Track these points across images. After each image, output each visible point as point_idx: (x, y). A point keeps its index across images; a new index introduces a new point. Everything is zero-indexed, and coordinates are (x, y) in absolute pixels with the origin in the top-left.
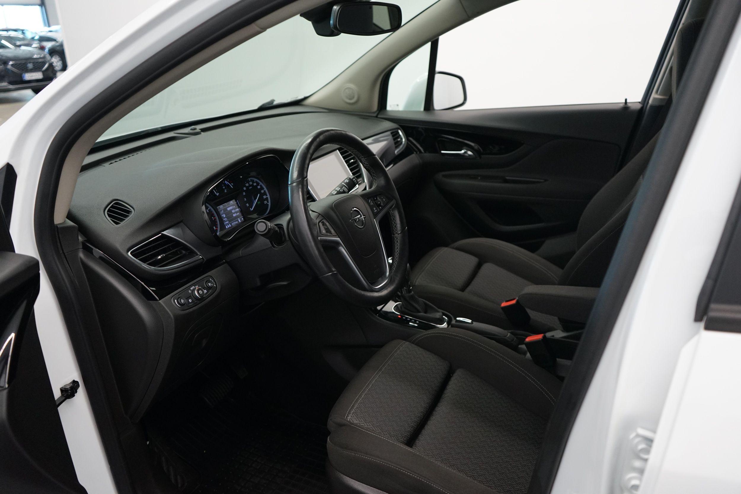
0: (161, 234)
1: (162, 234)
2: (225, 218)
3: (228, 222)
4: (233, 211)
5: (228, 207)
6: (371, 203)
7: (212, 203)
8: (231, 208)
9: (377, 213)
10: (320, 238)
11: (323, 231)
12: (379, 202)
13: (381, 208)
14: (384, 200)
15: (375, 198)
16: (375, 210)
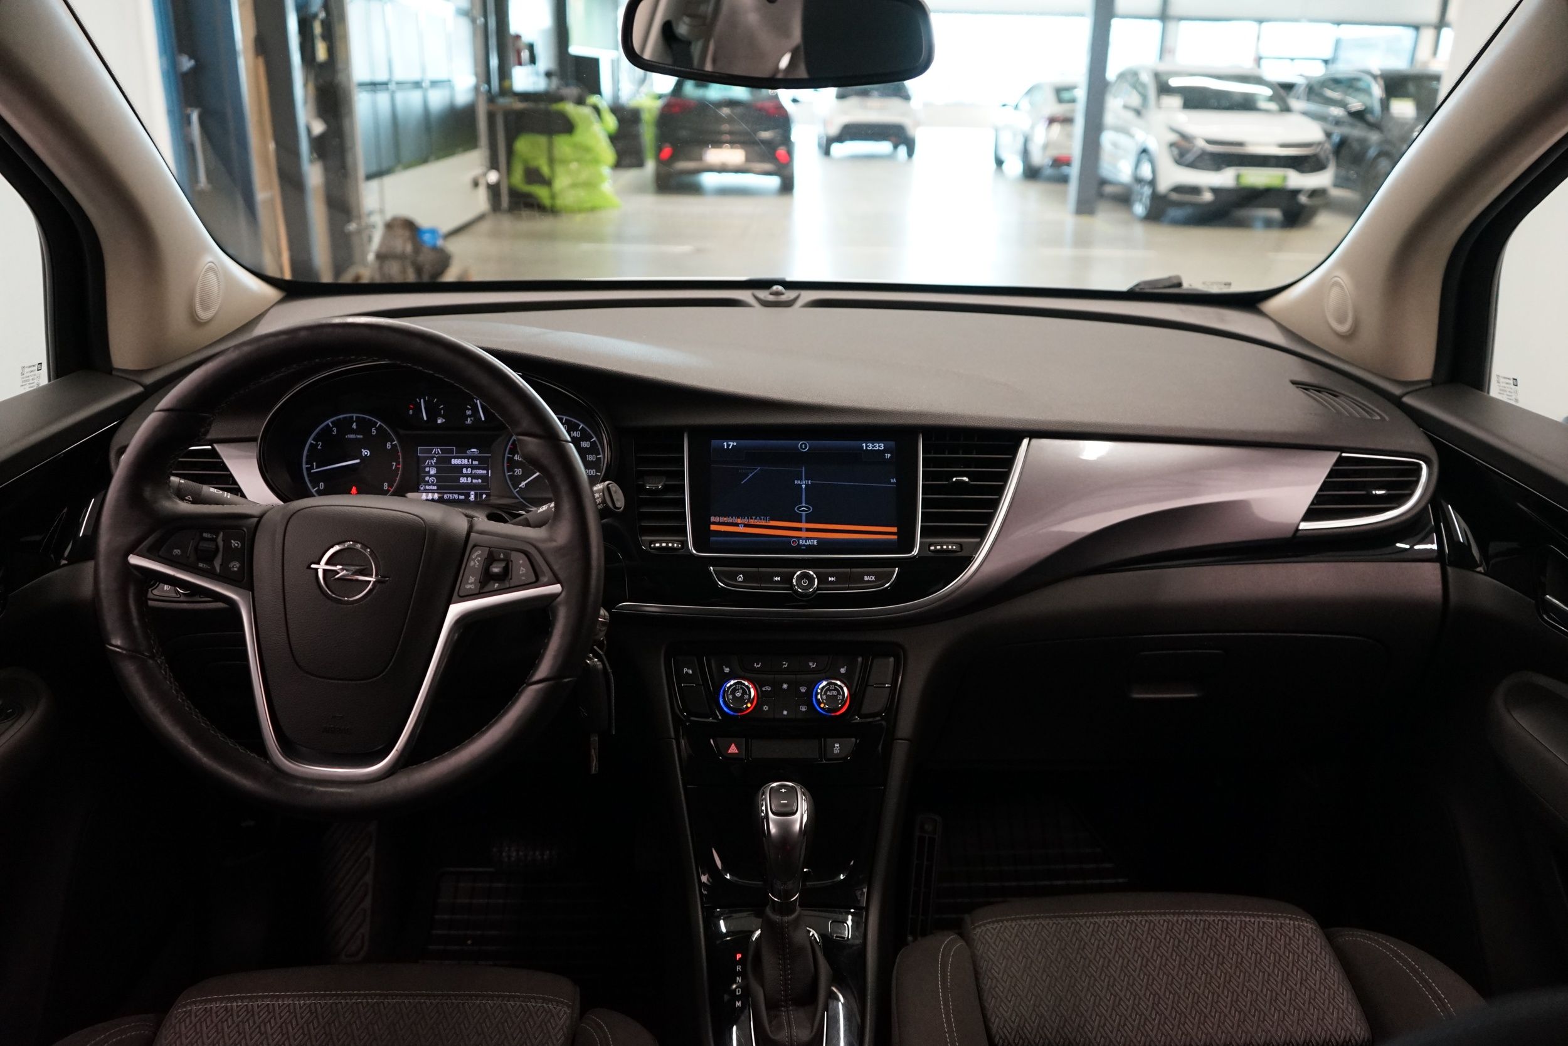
0: (209, 447)
1: (214, 449)
2: (431, 476)
3: (435, 488)
4: (464, 471)
5: (455, 458)
6: (474, 560)
7: (402, 432)
8: (465, 461)
9: (471, 593)
10: (134, 560)
11: (175, 550)
12: (496, 569)
13: (496, 585)
14: (522, 571)
15: (502, 556)
16: (471, 584)
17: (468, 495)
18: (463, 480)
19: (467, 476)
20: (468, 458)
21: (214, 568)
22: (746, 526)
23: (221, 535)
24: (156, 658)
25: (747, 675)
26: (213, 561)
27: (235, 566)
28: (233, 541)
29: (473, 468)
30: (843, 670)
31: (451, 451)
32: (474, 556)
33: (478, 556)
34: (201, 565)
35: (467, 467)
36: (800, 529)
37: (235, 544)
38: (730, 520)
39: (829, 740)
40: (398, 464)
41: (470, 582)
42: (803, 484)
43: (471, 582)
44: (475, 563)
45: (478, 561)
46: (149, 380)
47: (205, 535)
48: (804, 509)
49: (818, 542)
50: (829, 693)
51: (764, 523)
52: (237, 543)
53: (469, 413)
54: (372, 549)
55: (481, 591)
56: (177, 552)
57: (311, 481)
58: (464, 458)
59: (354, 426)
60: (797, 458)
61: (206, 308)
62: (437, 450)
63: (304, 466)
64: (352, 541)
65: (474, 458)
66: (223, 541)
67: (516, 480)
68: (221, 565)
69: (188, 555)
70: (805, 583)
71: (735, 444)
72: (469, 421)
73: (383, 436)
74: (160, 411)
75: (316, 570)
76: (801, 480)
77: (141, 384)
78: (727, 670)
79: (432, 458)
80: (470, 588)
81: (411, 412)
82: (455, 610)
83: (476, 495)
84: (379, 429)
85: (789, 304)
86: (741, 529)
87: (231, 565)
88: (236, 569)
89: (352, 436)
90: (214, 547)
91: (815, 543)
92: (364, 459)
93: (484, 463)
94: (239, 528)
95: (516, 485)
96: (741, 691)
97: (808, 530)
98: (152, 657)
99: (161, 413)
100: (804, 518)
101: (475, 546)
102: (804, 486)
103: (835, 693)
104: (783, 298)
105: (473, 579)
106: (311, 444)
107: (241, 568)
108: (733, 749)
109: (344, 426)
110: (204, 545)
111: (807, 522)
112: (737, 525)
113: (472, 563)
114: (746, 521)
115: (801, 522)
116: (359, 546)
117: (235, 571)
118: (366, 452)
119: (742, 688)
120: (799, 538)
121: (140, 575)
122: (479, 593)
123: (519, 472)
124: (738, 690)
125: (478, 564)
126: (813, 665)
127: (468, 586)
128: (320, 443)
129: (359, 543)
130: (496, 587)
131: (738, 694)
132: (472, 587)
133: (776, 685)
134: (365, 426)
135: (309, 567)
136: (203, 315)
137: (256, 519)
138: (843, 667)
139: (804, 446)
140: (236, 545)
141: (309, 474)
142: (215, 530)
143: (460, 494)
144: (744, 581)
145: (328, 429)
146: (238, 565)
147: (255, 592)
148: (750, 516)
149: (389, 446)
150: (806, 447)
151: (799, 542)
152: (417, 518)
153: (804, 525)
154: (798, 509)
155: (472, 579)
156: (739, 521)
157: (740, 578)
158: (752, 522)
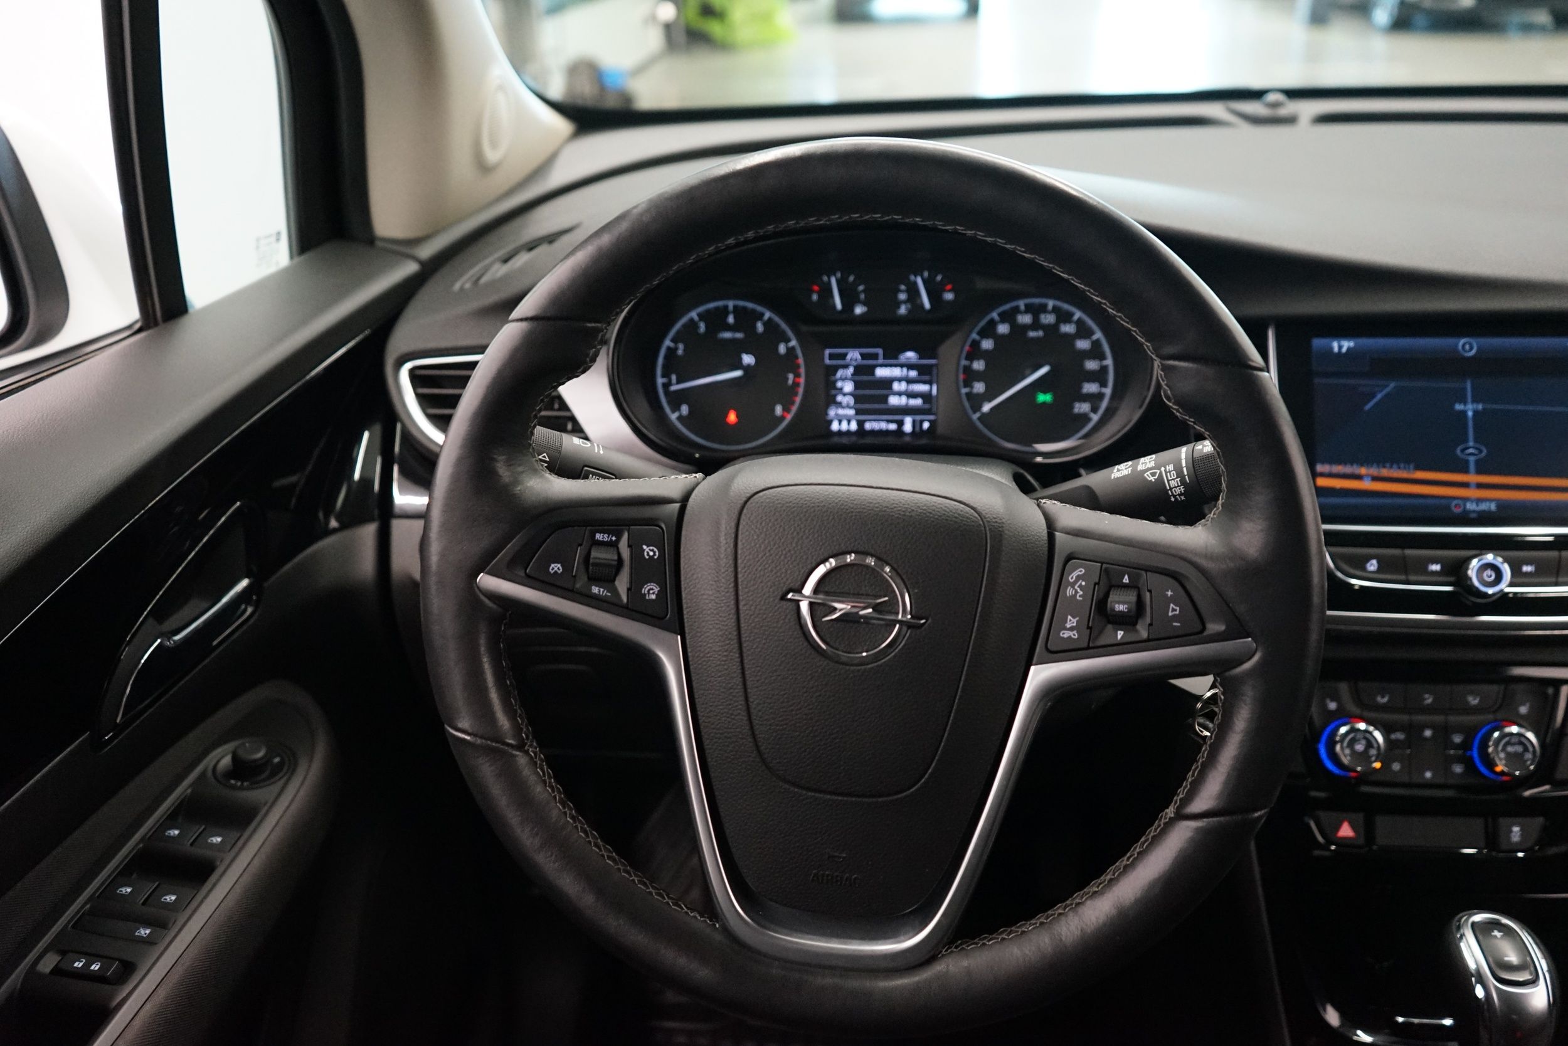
2: (845, 395)
3: (851, 412)
4: (896, 386)
5: (882, 366)
6: (1073, 585)
7: (804, 328)
8: (896, 372)
9: (1071, 647)
10: (486, 581)
11: (553, 565)
12: (1120, 605)
13: (1120, 634)
14: (1174, 610)
15: (1126, 580)
16: (1072, 629)
17: (901, 423)
18: (894, 401)
19: (900, 394)
20: (902, 366)
21: (615, 592)
22: (1375, 479)
23: (625, 536)
24: (526, 748)
25: (1366, 714)
26: (614, 580)
27: (651, 591)
28: (645, 547)
29: (910, 381)
30: (1523, 710)
31: (875, 356)
32: (1072, 577)
33: (1078, 578)
34: (595, 590)
35: (900, 380)
36: (1465, 485)
37: (649, 551)
38: (1348, 469)
39: (1503, 821)
40: (797, 375)
41: (1068, 626)
42: (1470, 409)
43: (1070, 629)
44: (1076, 592)
45: (1080, 586)
46: (427, 251)
47: (599, 536)
48: (1471, 451)
49: (1498, 506)
50: (1510, 749)
51: (1404, 474)
52: (652, 550)
53: (902, 296)
54: (895, 566)
55: (1091, 645)
56: (556, 567)
57: (669, 403)
58: (896, 366)
59: (731, 319)
60: (1457, 366)
61: (494, 145)
62: (854, 355)
63: (660, 381)
64: (855, 553)
65: (910, 367)
66: (630, 546)
67: (976, 401)
68: (629, 590)
69: (574, 574)
70: (1489, 575)
71: (1352, 344)
72: (903, 310)
73: (774, 334)
74: (521, 320)
75: (797, 603)
76: (1465, 403)
77: (414, 258)
78: (1332, 706)
79: (846, 367)
80: (1070, 637)
81: (815, 297)
82: (1039, 676)
83: (914, 422)
84: (769, 324)
85: (1291, 120)
86: (1367, 485)
87: (645, 590)
88: (653, 597)
89: (727, 335)
90: (616, 557)
91: (1493, 507)
92: (747, 369)
93: (925, 373)
94: (652, 522)
95: (977, 408)
96: (1364, 742)
97: (1480, 486)
98: (521, 747)
99: (524, 325)
100: (1472, 467)
101: (1070, 558)
102: (1470, 414)
103: (1519, 749)
104: (1283, 112)
105: (1075, 620)
106: (669, 348)
107: (662, 594)
108: (1346, 831)
109: (716, 320)
110: (597, 554)
111: (1480, 471)
112: (1359, 477)
113: (1070, 592)
114: (1374, 471)
115: (1465, 470)
116: (871, 561)
117: (652, 600)
118: (748, 359)
119: (1365, 738)
120: (1466, 499)
121: (495, 607)
122: (1088, 648)
123: (979, 387)
124: (1359, 740)
125: (1081, 593)
126: (1474, 701)
127: (1066, 634)
128: (681, 346)
129: (872, 556)
130: (1119, 637)
131: (1360, 747)
132: (1074, 635)
133: (1414, 730)
134: (746, 319)
135: (783, 597)
136: (492, 156)
137: (678, 505)
138: (1524, 705)
139: (1468, 346)
140: (651, 554)
141: (667, 393)
142: (615, 526)
143: (889, 421)
144: (1379, 571)
145: (692, 324)
146: (656, 590)
147: (688, 637)
148: (1381, 462)
149: (782, 349)
150: (1471, 349)
151: (1465, 505)
152: (968, 509)
153: (1472, 478)
154: (1463, 450)
155: (1071, 622)
156: (1363, 471)
157: (1372, 566)
158: (1385, 472)
